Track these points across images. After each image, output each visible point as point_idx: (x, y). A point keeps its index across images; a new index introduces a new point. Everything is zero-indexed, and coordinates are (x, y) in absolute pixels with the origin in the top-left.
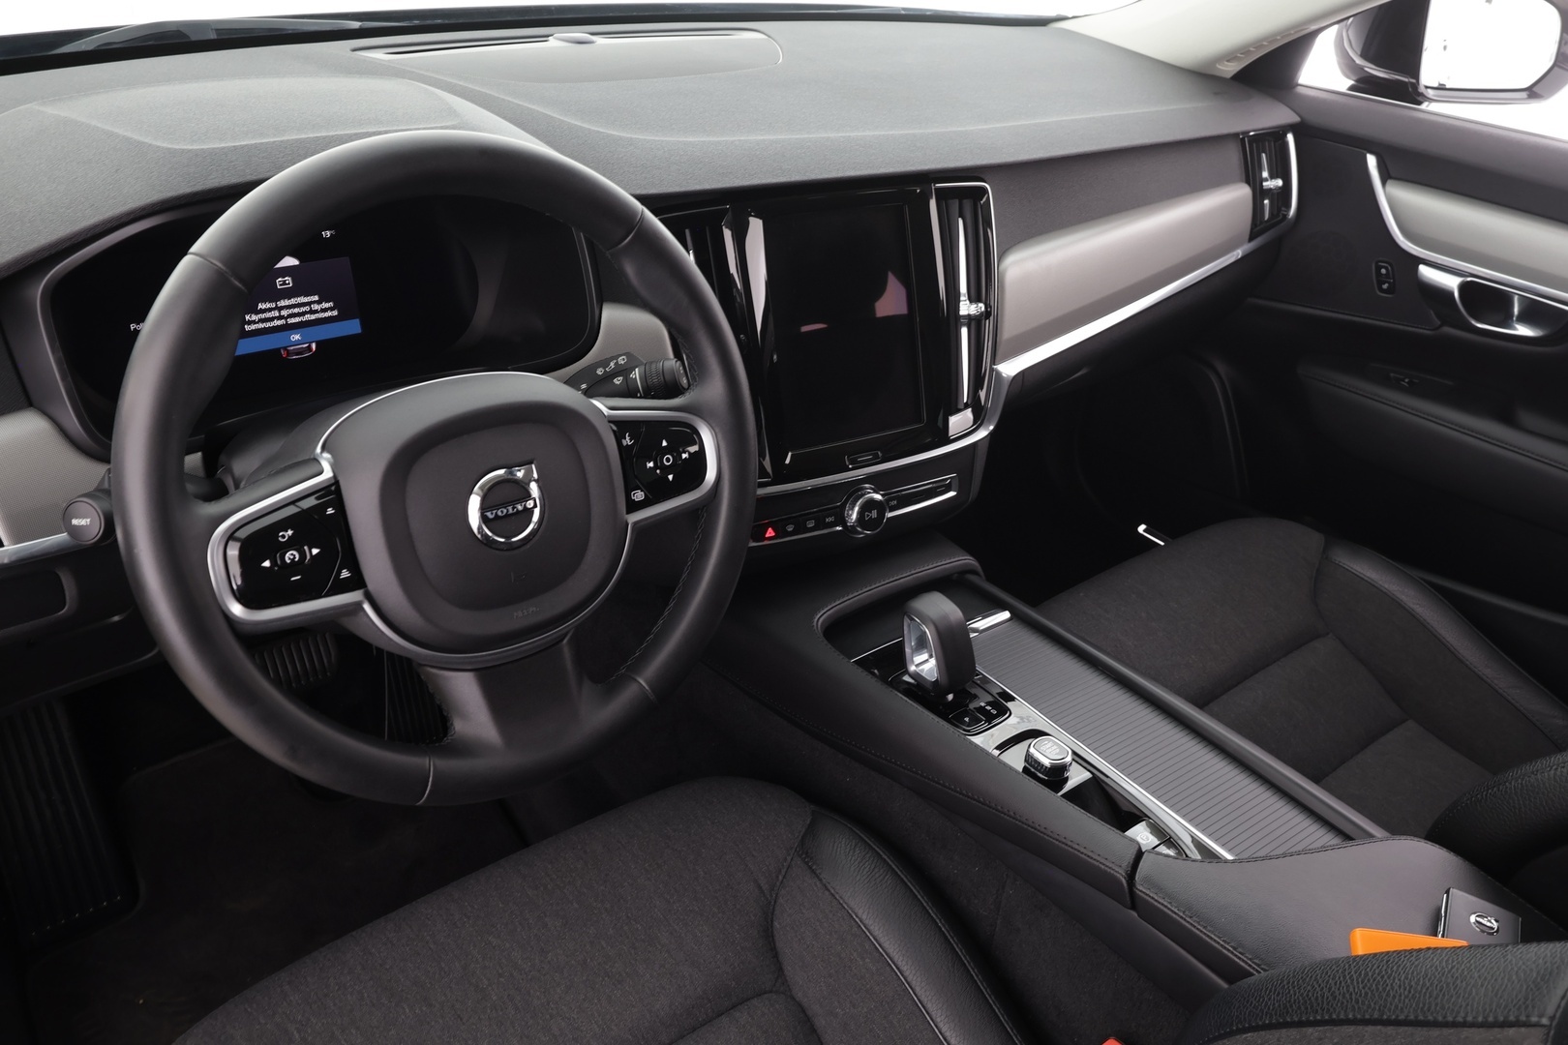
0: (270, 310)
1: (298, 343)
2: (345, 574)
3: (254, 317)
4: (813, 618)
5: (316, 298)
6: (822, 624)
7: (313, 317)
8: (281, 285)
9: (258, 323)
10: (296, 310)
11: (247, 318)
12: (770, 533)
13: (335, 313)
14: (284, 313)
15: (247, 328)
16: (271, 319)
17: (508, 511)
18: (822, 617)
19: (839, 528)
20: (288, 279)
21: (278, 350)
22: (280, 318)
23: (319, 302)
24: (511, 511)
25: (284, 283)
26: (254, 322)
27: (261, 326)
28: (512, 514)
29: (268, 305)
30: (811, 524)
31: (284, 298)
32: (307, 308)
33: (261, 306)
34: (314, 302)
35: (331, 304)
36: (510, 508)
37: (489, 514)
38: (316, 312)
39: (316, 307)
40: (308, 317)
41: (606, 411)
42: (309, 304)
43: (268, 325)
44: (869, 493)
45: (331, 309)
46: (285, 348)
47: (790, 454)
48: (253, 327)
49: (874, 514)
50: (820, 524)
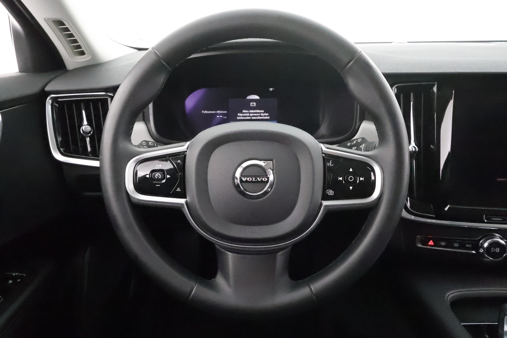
0: (246, 113)
2: (179, 190)
3: (241, 115)
4: (445, 294)
5: (263, 111)
6: (451, 298)
7: (261, 118)
8: (252, 105)
9: (242, 117)
10: (255, 115)
11: (239, 114)
12: (431, 243)
13: (269, 118)
14: (251, 115)
15: (238, 118)
16: (246, 116)
17: (252, 179)
18: (452, 294)
19: (474, 252)
20: (255, 103)
22: (249, 116)
23: (263, 113)
24: (254, 180)
25: (253, 104)
26: (240, 116)
27: (242, 118)
28: (254, 182)
29: (246, 111)
30: (456, 245)
31: (252, 110)
32: (259, 114)
33: (244, 111)
34: (262, 113)
35: (267, 114)
36: (254, 179)
37: (243, 179)
38: (262, 116)
39: (262, 114)
40: (259, 118)
41: (324, 149)
42: (260, 113)
43: (245, 118)
44: (498, 238)
45: (267, 116)
47: (449, 206)
48: (240, 118)
49: (498, 250)
50: (462, 246)
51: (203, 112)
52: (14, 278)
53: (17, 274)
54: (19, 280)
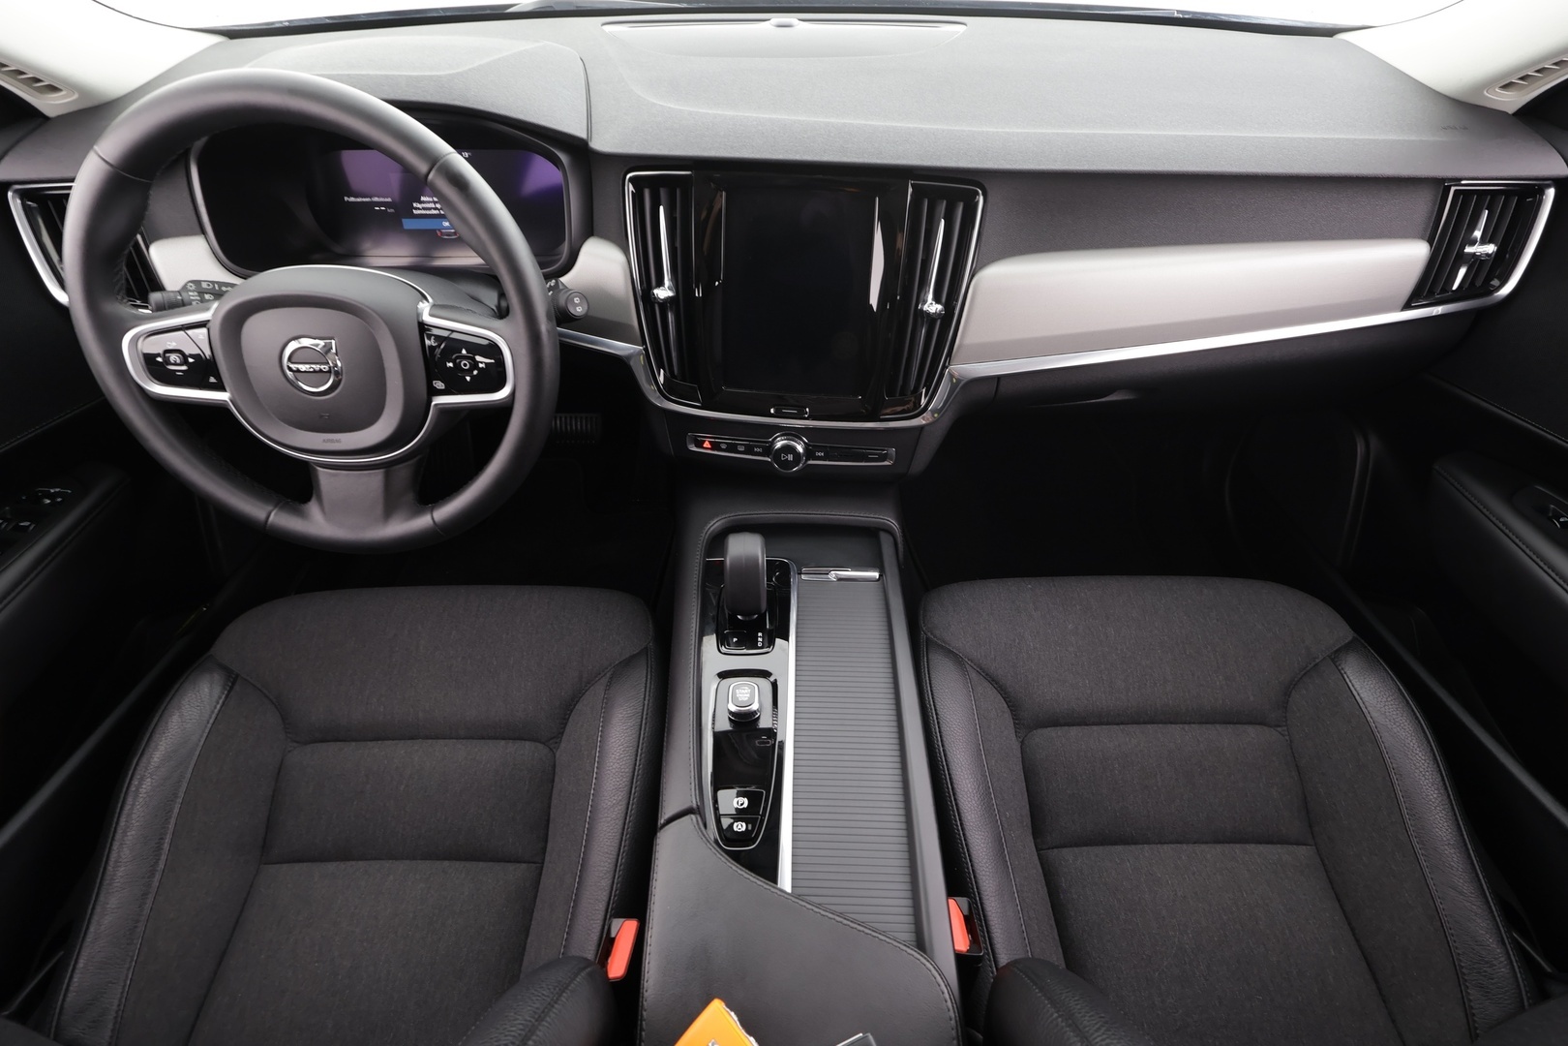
0: (429, 202)
1: (447, 228)
3: (419, 206)
9: (421, 210)
11: (415, 205)
12: (707, 445)
15: (415, 212)
16: (430, 209)
19: (768, 459)
21: (435, 230)
22: (436, 209)
26: (419, 209)
27: (423, 212)
29: (427, 199)
30: (742, 449)
33: (423, 199)
43: (428, 212)
46: (439, 230)
48: (419, 212)
49: (790, 457)
50: (749, 450)
51: (346, 199)
52: (52, 496)
53: (57, 490)
54: (59, 500)
